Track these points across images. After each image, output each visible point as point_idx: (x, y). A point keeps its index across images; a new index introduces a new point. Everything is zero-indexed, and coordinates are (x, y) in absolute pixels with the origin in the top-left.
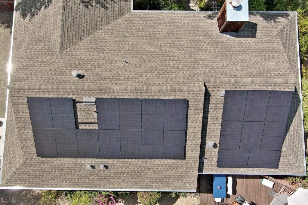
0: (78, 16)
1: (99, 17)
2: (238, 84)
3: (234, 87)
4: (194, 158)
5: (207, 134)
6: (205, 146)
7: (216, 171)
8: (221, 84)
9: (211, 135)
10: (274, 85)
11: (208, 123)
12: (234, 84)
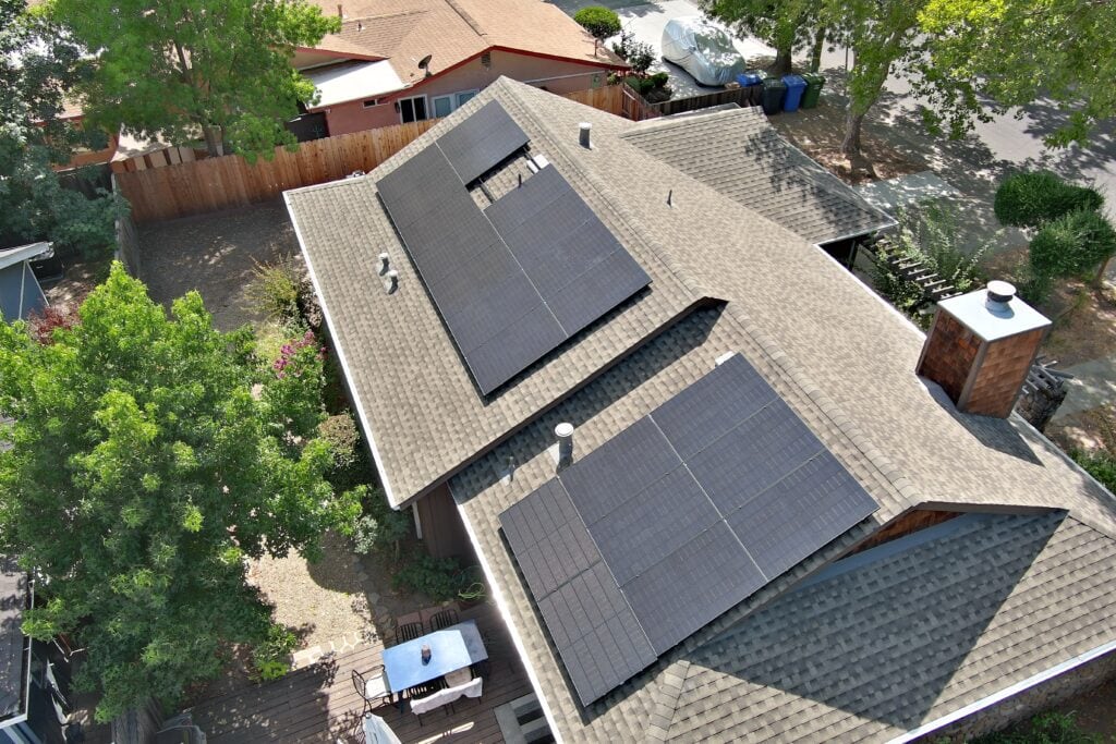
0: (715, 145)
1: (745, 183)
2: (781, 371)
3: (765, 370)
4: (498, 422)
5: (588, 422)
6: (550, 445)
7: (485, 535)
8: (749, 340)
9: (593, 432)
10: (855, 452)
11: (623, 399)
12: (773, 364)
